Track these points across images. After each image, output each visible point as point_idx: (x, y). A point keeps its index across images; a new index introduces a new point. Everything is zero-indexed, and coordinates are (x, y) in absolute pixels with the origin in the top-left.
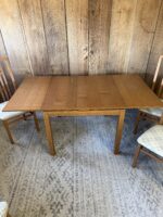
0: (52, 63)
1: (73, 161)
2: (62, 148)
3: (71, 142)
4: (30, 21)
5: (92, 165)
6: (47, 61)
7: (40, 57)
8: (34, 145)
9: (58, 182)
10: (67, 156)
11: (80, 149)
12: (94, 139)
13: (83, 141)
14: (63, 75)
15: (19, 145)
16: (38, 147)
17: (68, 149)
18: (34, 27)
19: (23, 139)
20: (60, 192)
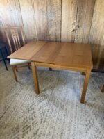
0: (50, 32)
1: (48, 101)
2: (45, 90)
3: (52, 87)
4: (38, 3)
5: (61, 107)
6: (46, 31)
7: (42, 29)
8: (29, 85)
9: (34, 112)
10: (46, 96)
11: (56, 94)
13: (60, 89)
14: (56, 41)
15: (20, 83)
16: (31, 87)
17: (48, 92)
18: (40, 8)
19: (24, 80)
20: (33, 119)
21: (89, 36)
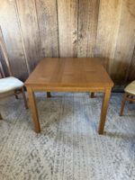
0: (44, 45)
1: (56, 141)
2: (47, 126)
3: (56, 121)
4: (24, 5)
5: (76, 145)
6: (39, 44)
7: (32, 41)
8: (21, 122)
9: (38, 161)
10: (51, 134)
11: (65, 128)
12: (79, 119)
13: (68, 120)
14: (53, 57)
15: (7, 121)
16: (25, 124)
17: (53, 128)
18: (27, 11)
19: (12, 116)
20: (38, 172)
21: (95, 48)
